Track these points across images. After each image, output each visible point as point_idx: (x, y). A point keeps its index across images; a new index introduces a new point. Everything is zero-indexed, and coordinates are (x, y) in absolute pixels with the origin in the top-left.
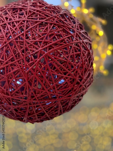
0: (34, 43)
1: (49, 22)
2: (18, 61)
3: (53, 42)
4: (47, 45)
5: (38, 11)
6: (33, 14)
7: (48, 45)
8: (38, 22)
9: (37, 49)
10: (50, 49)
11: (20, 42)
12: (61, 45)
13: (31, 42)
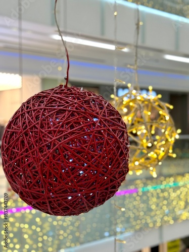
0: (48, 133)
1: (67, 109)
2: (32, 153)
3: (69, 131)
4: (62, 133)
5: (59, 98)
6: (53, 101)
7: (64, 134)
8: (56, 109)
9: (51, 139)
10: (65, 138)
11: (35, 131)
12: (78, 133)
13: (46, 131)
